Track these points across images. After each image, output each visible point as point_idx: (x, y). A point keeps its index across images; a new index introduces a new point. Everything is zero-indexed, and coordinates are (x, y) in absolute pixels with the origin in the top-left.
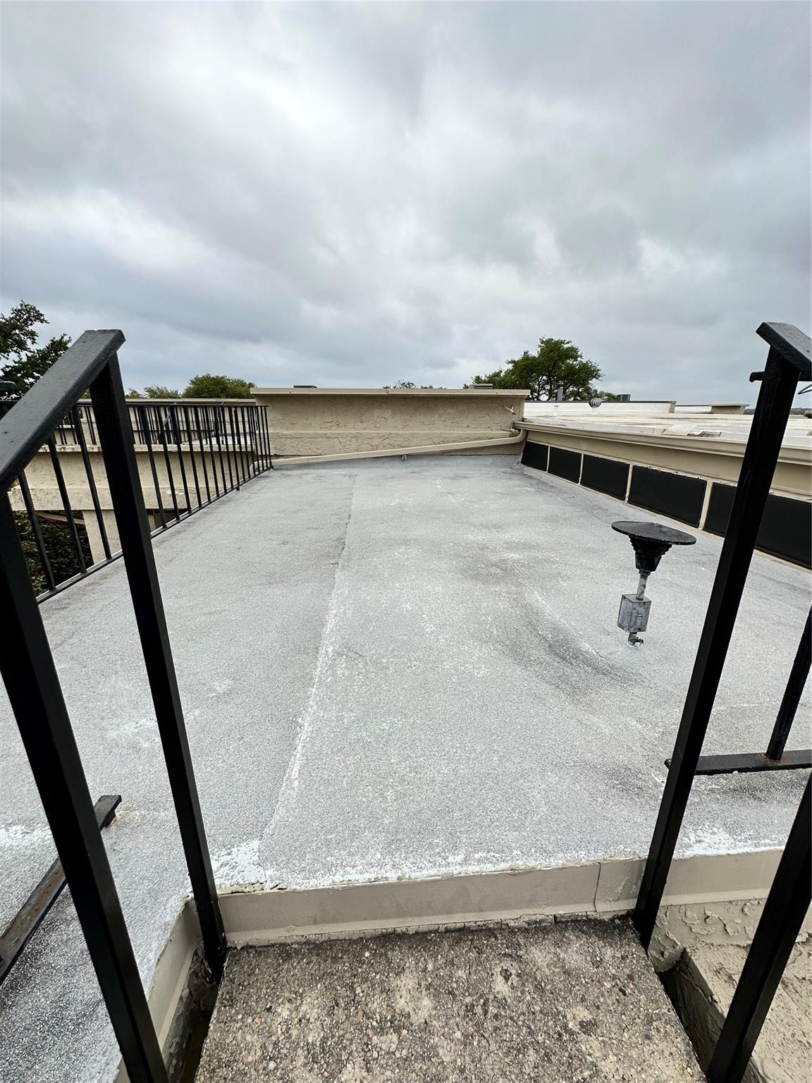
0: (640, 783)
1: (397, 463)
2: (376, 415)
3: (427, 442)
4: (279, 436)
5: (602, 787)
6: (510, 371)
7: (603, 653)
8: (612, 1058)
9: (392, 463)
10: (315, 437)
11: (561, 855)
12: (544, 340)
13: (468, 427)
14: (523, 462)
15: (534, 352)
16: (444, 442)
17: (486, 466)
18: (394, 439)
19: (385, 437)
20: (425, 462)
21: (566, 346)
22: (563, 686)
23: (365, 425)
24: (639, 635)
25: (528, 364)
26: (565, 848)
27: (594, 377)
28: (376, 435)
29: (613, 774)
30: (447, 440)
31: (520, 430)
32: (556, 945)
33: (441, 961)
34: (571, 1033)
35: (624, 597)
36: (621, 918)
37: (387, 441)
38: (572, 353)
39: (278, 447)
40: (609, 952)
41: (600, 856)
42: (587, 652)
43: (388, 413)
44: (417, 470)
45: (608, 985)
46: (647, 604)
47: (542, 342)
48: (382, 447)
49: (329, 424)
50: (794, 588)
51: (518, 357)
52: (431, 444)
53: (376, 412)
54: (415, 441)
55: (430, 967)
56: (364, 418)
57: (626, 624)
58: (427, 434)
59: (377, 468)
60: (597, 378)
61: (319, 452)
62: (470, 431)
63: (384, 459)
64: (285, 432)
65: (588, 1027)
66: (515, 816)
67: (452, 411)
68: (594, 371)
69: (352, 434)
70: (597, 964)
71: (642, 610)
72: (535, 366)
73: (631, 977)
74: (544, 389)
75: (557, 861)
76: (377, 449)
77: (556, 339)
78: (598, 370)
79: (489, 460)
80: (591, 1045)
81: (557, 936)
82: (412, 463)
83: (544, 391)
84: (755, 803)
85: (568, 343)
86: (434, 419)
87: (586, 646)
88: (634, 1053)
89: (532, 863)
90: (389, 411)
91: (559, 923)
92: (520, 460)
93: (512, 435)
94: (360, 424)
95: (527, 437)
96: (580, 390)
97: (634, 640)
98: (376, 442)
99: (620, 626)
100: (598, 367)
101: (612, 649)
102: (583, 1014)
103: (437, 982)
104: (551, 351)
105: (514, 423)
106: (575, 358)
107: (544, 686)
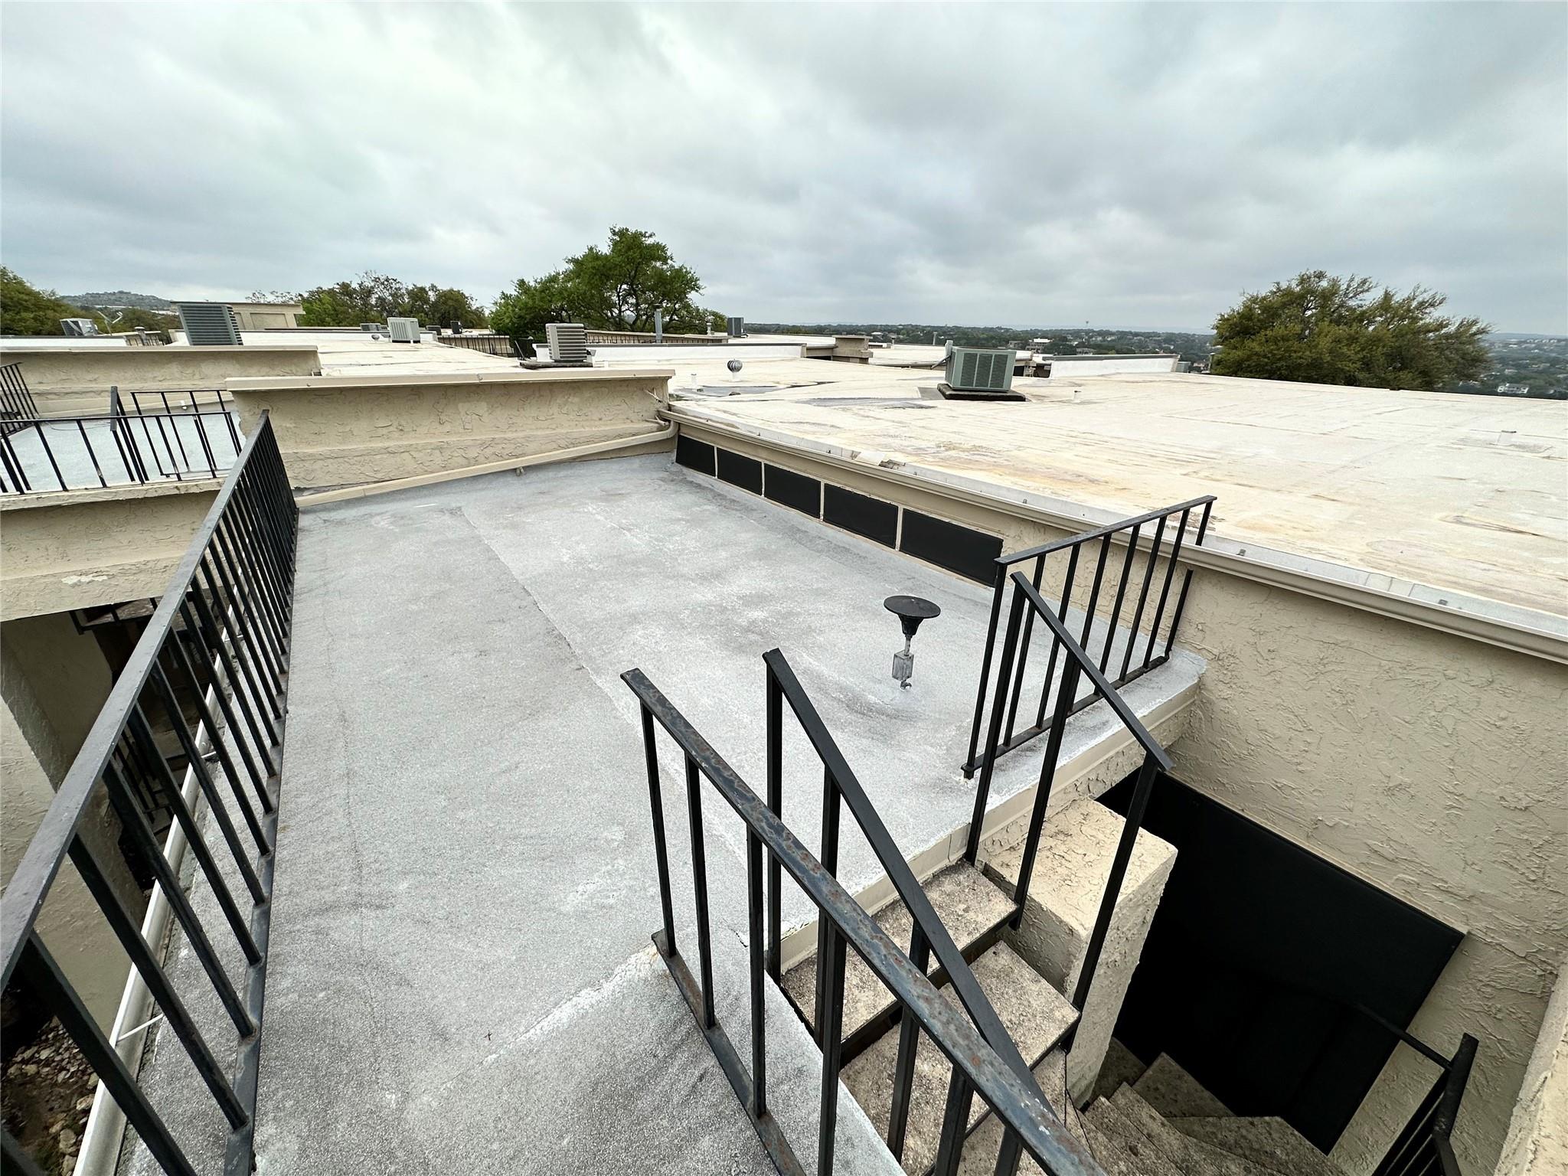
0: (949, 785)
1: (511, 479)
2: (463, 413)
3: (549, 447)
4: (301, 459)
5: (933, 795)
6: (571, 271)
7: (887, 700)
8: (980, 915)
9: (502, 480)
10: (368, 454)
11: (932, 839)
12: (617, 230)
13: (600, 419)
14: (678, 461)
15: (605, 248)
16: (574, 445)
17: (633, 471)
18: (500, 447)
19: (484, 445)
20: (550, 474)
21: (649, 241)
22: (875, 737)
23: (447, 427)
24: (908, 681)
25: (599, 266)
26: (933, 835)
27: (693, 289)
28: (471, 443)
29: (935, 786)
30: (578, 441)
31: (669, 421)
32: (938, 886)
33: (891, 921)
34: (961, 916)
35: (895, 656)
36: (960, 860)
37: (489, 451)
38: (658, 252)
39: (302, 475)
40: (961, 877)
41: (950, 831)
42: (876, 703)
43: (482, 408)
44: (543, 487)
45: (967, 890)
46: (911, 658)
47: (614, 233)
48: (483, 459)
49: (385, 431)
50: (976, 603)
51: (580, 253)
52: (555, 449)
53: (463, 407)
54: (533, 446)
55: (888, 926)
56: (444, 418)
57: (899, 675)
58: (547, 436)
59: (482, 489)
60: (697, 291)
61: (379, 476)
62: (606, 425)
63: (490, 476)
64: (310, 451)
65: (966, 910)
66: (900, 830)
67: (576, 400)
68: (692, 280)
69: (431, 443)
70: (959, 885)
71: (909, 663)
72: (610, 269)
73: (974, 882)
74: (627, 303)
75: (933, 843)
76: (477, 462)
77: (632, 230)
78: (697, 280)
79: (636, 463)
80: (971, 915)
81: (937, 882)
82: (533, 477)
83: (626, 307)
84: (1002, 773)
85: (651, 236)
86: (551, 412)
87: (872, 698)
88: (987, 909)
89: (921, 849)
90: (484, 405)
91: (936, 876)
92: (674, 458)
93: (661, 429)
94: (438, 426)
95: (679, 429)
96: (677, 306)
97: (904, 685)
98: (472, 453)
99: (894, 677)
100: (696, 276)
101: (891, 696)
102: (963, 906)
103: (895, 930)
104: (629, 248)
105: (658, 411)
106: (665, 260)
107: (864, 741)
